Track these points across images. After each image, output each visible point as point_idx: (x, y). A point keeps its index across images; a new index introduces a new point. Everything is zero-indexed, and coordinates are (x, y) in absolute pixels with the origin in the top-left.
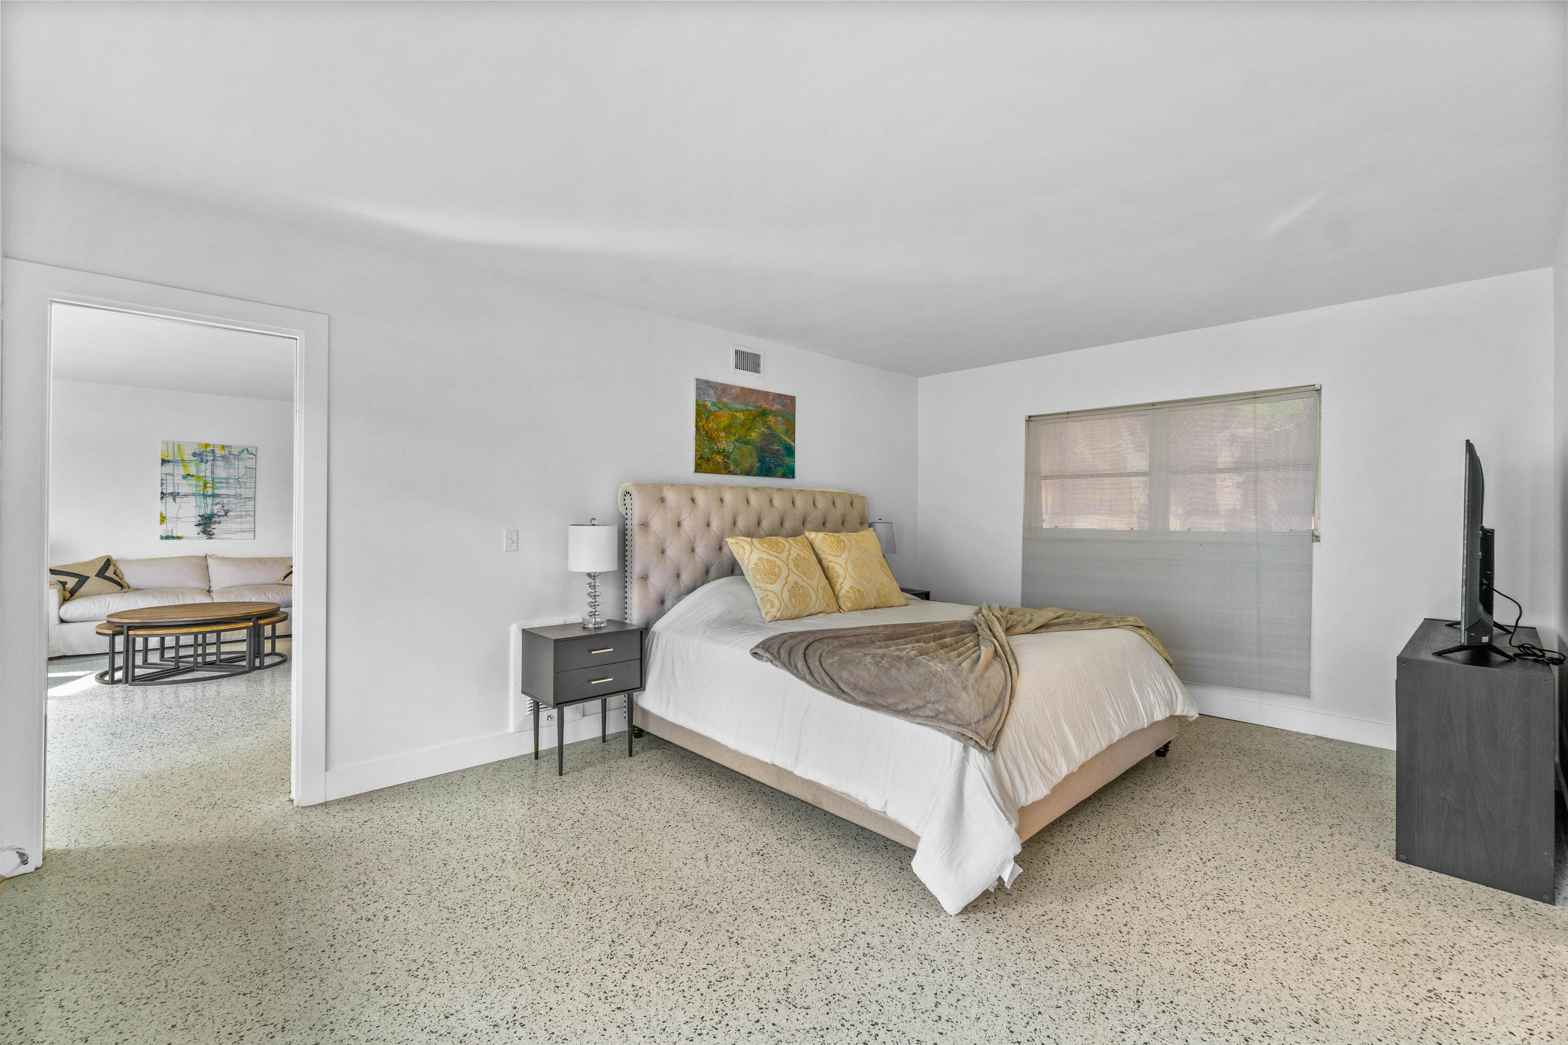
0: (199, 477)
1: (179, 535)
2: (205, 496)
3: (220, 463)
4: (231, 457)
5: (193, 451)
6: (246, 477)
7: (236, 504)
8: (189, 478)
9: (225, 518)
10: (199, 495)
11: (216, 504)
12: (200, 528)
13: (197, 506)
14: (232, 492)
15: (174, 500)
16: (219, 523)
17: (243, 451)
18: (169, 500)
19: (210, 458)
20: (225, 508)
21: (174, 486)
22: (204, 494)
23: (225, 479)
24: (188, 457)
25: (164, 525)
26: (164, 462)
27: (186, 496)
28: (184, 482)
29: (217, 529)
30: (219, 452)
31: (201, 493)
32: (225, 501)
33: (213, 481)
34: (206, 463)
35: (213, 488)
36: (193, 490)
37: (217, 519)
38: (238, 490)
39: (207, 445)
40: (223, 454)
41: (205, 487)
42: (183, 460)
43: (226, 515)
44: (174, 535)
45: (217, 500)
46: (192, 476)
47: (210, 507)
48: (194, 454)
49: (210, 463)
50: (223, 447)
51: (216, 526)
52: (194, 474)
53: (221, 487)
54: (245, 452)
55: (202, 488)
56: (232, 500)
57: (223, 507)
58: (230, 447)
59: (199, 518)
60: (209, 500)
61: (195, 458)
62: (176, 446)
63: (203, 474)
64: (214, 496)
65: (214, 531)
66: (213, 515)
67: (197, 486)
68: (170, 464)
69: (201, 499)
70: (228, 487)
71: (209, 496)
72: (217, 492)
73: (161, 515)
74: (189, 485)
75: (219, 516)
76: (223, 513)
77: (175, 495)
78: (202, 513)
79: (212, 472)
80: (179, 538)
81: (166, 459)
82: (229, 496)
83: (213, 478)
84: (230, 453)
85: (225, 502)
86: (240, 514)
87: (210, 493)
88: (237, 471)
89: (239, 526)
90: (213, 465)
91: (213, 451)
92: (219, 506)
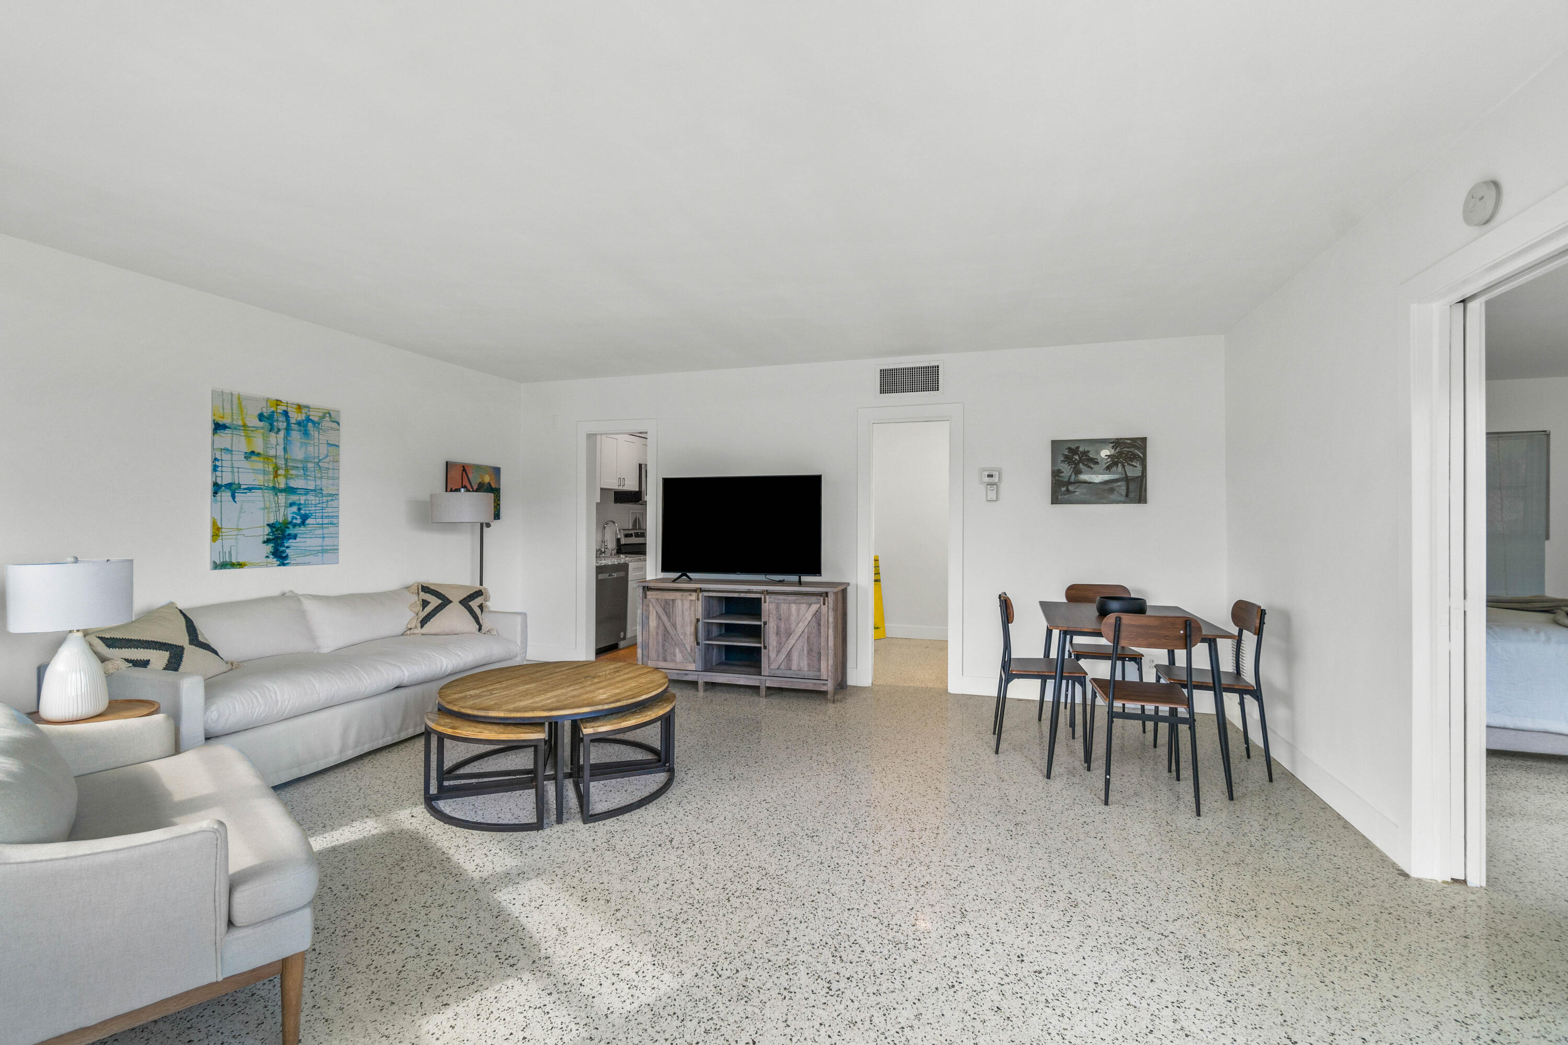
0: (267, 458)
1: (241, 561)
2: (276, 490)
3: (296, 435)
4: (310, 424)
5: (260, 411)
6: (327, 460)
7: (315, 505)
8: (254, 458)
9: (302, 528)
10: (267, 488)
11: (291, 505)
12: (269, 548)
13: (265, 508)
14: (311, 485)
15: (233, 497)
16: (295, 537)
17: (324, 416)
18: (226, 495)
19: (283, 425)
20: (303, 512)
21: (233, 472)
22: (274, 488)
23: (301, 461)
24: (254, 421)
25: (219, 542)
26: (218, 427)
27: (250, 489)
28: (246, 464)
29: (292, 547)
30: (295, 416)
31: (271, 485)
32: (302, 499)
33: (286, 464)
34: (277, 433)
35: (287, 477)
36: (259, 480)
37: (291, 531)
38: (318, 482)
39: (278, 402)
40: (299, 419)
41: (276, 475)
42: (245, 425)
43: (303, 523)
44: (234, 561)
45: (294, 498)
46: (259, 454)
47: (282, 509)
48: (261, 417)
49: (282, 433)
50: (299, 407)
51: (291, 543)
52: (261, 451)
53: (297, 476)
54: (327, 419)
55: (271, 477)
56: (311, 498)
57: (299, 509)
58: (308, 407)
59: (268, 530)
60: (282, 498)
61: (261, 424)
62: (235, 401)
63: (272, 452)
64: (290, 490)
65: (288, 551)
66: (287, 524)
67: (265, 472)
68: (227, 431)
69: (269, 495)
70: (306, 476)
71: (281, 491)
72: (293, 484)
73: (214, 523)
74: (255, 471)
75: (295, 525)
76: (299, 521)
77: (233, 488)
78: (271, 522)
79: (285, 449)
80: (240, 565)
81: (221, 421)
82: (307, 491)
83: (286, 460)
84: (308, 419)
85: (302, 502)
86: (320, 521)
87: (282, 486)
88: (316, 448)
89: (318, 542)
90: (286, 437)
91: (286, 413)
92: (295, 509)
